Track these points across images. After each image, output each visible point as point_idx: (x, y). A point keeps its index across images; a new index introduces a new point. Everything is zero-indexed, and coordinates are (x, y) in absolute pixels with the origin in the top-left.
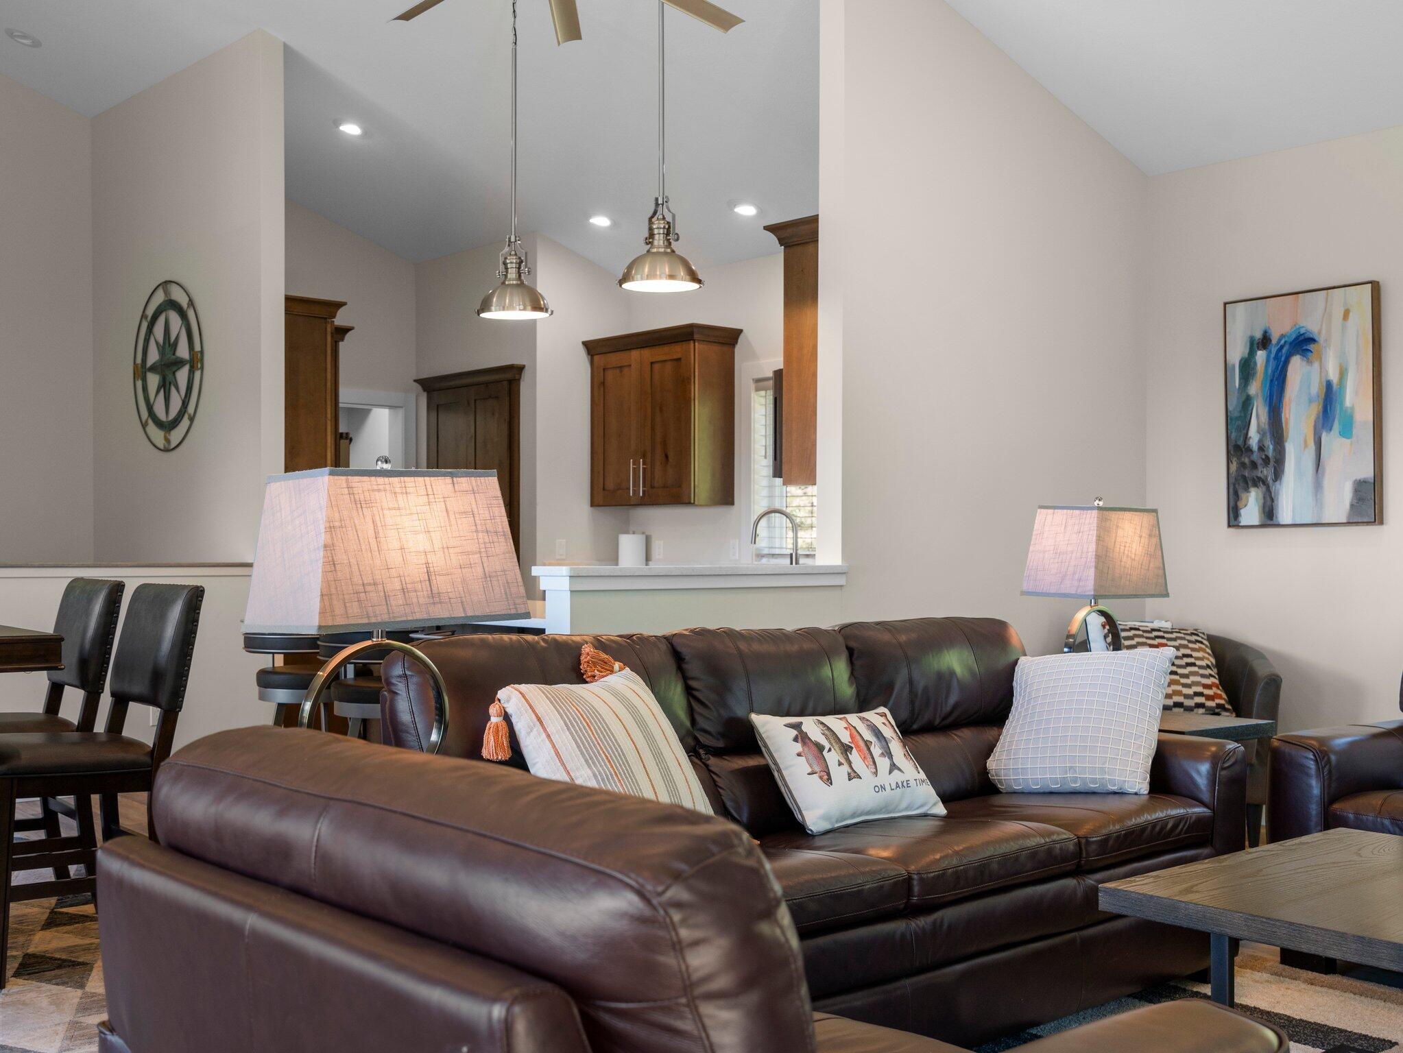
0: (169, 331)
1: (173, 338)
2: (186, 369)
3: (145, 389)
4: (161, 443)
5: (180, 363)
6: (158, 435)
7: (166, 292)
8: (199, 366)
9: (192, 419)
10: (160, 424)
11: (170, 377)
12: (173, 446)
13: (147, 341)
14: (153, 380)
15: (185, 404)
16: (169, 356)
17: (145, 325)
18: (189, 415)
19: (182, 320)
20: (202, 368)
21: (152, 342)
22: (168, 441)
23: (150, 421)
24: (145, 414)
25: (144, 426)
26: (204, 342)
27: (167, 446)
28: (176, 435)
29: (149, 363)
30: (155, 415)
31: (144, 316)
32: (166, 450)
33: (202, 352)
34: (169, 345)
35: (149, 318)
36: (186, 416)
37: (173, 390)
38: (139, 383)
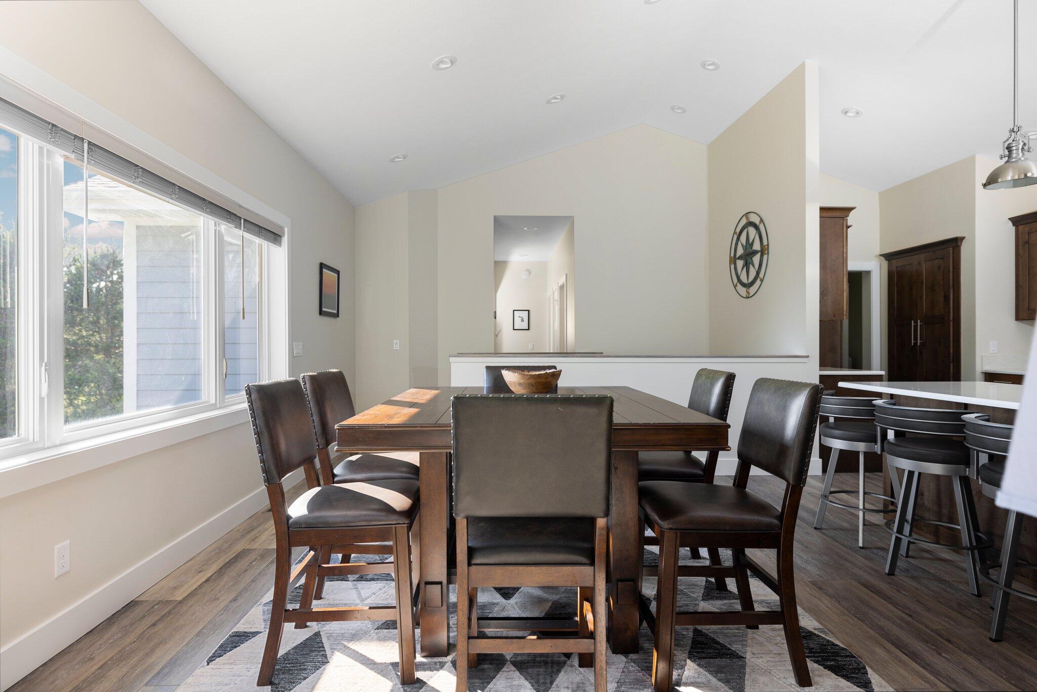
0: (748, 237)
1: (751, 241)
2: (759, 255)
3: (735, 269)
4: (744, 294)
5: (755, 252)
6: (742, 291)
7: (747, 218)
8: (766, 252)
9: (762, 281)
10: (744, 285)
11: (749, 260)
12: (750, 295)
13: (736, 244)
14: (740, 263)
15: (758, 273)
16: (749, 250)
17: (736, 237)
18: (761, 279)
19: (756, 230)
20: (768, 253)
21: (740, 245)
22: (748, 293)
23: (738, 284)
24: (735, 280)
25: (735, 287)
26: (769, 239)
27: (748, 295)
28: (753, 290)
29: (738, 255)
30: (741, 281)
31: (735, 233)
32: (748, 297)
33: (768, 245)
34: (749, 244)
35: (738, 234)
36: (759, 279)
37: (751, 267)
38: (733, 266)
